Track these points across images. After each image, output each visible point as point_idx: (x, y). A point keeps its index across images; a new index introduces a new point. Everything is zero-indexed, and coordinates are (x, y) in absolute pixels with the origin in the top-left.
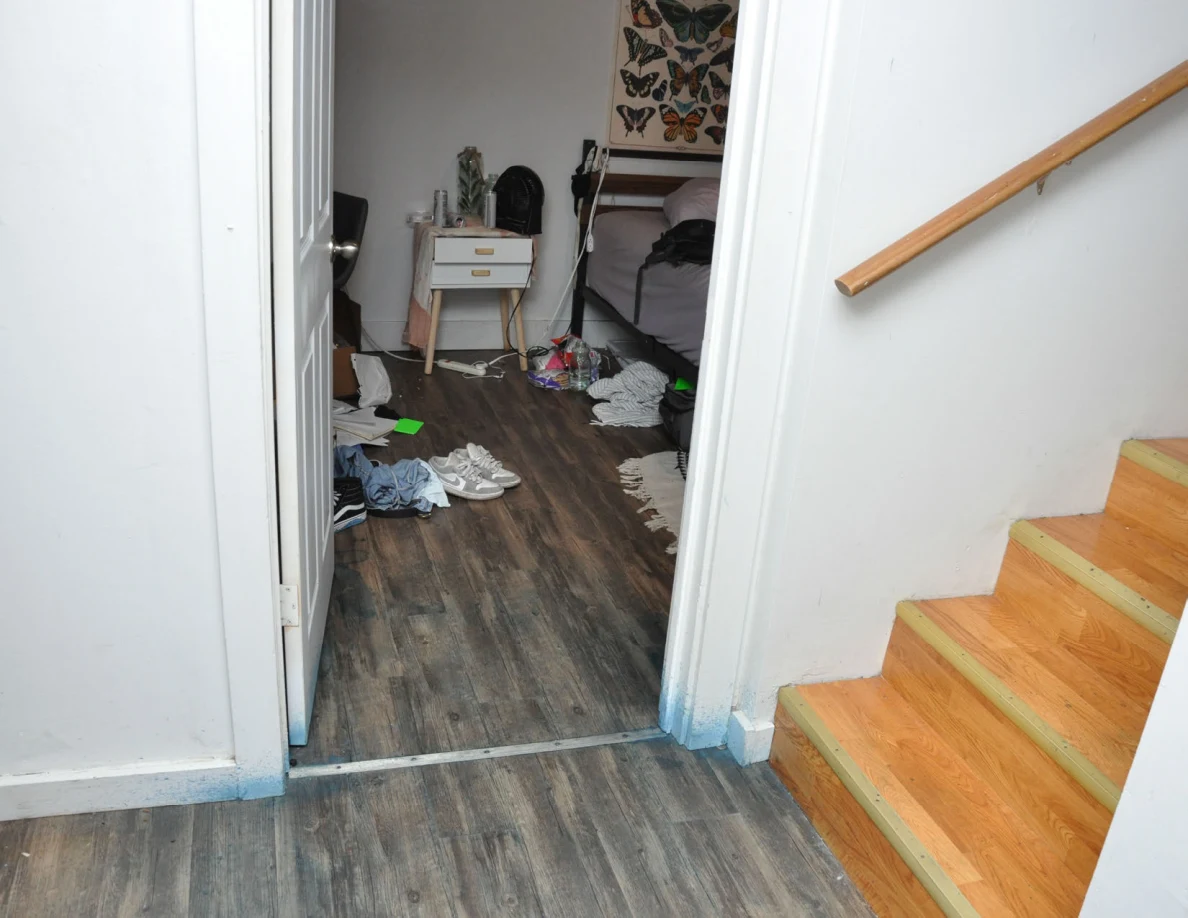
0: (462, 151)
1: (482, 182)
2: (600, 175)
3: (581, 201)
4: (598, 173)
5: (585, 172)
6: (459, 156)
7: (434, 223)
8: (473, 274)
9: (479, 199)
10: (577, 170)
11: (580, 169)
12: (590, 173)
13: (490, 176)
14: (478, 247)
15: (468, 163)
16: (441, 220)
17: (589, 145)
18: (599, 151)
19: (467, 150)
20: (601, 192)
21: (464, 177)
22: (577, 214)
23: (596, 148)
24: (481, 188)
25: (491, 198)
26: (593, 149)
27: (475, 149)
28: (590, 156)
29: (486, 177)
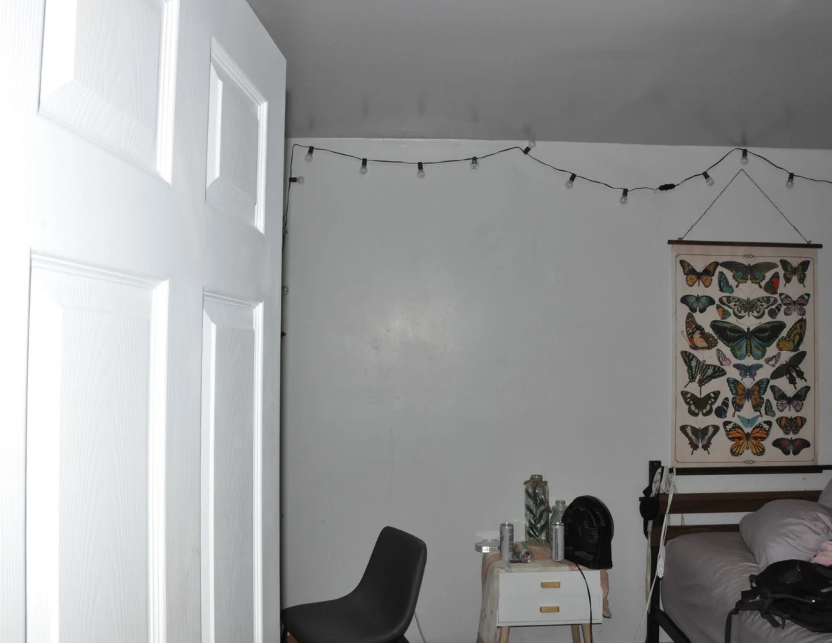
0: (528, 479)
1: (548, 510)
2: (667, 495)
3: (650, 523)
4: (666, 495)
5: (653, 495)
6: (525, 483)
7: (500, 557)
8: (541, 610)
9: (547, 527)
10: (645, 492)
11: (648, 491)
12: (658, 495)
13: (557, 502)
14: (545, 581)
15: (534, 492)
16: (507, 555)
17: (655, 466)
18: (666, 471)
19: (532, 478)
20: (670, 513)
21: (531, 503)
22: (647, 537)
23: (663, 468)
24: (548, 516)
25: (559, 529)
26: (659, 470)
27: (541, 477)
28: (657, 477)
29: (552, 504)
